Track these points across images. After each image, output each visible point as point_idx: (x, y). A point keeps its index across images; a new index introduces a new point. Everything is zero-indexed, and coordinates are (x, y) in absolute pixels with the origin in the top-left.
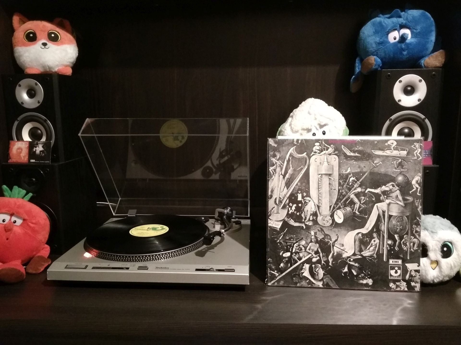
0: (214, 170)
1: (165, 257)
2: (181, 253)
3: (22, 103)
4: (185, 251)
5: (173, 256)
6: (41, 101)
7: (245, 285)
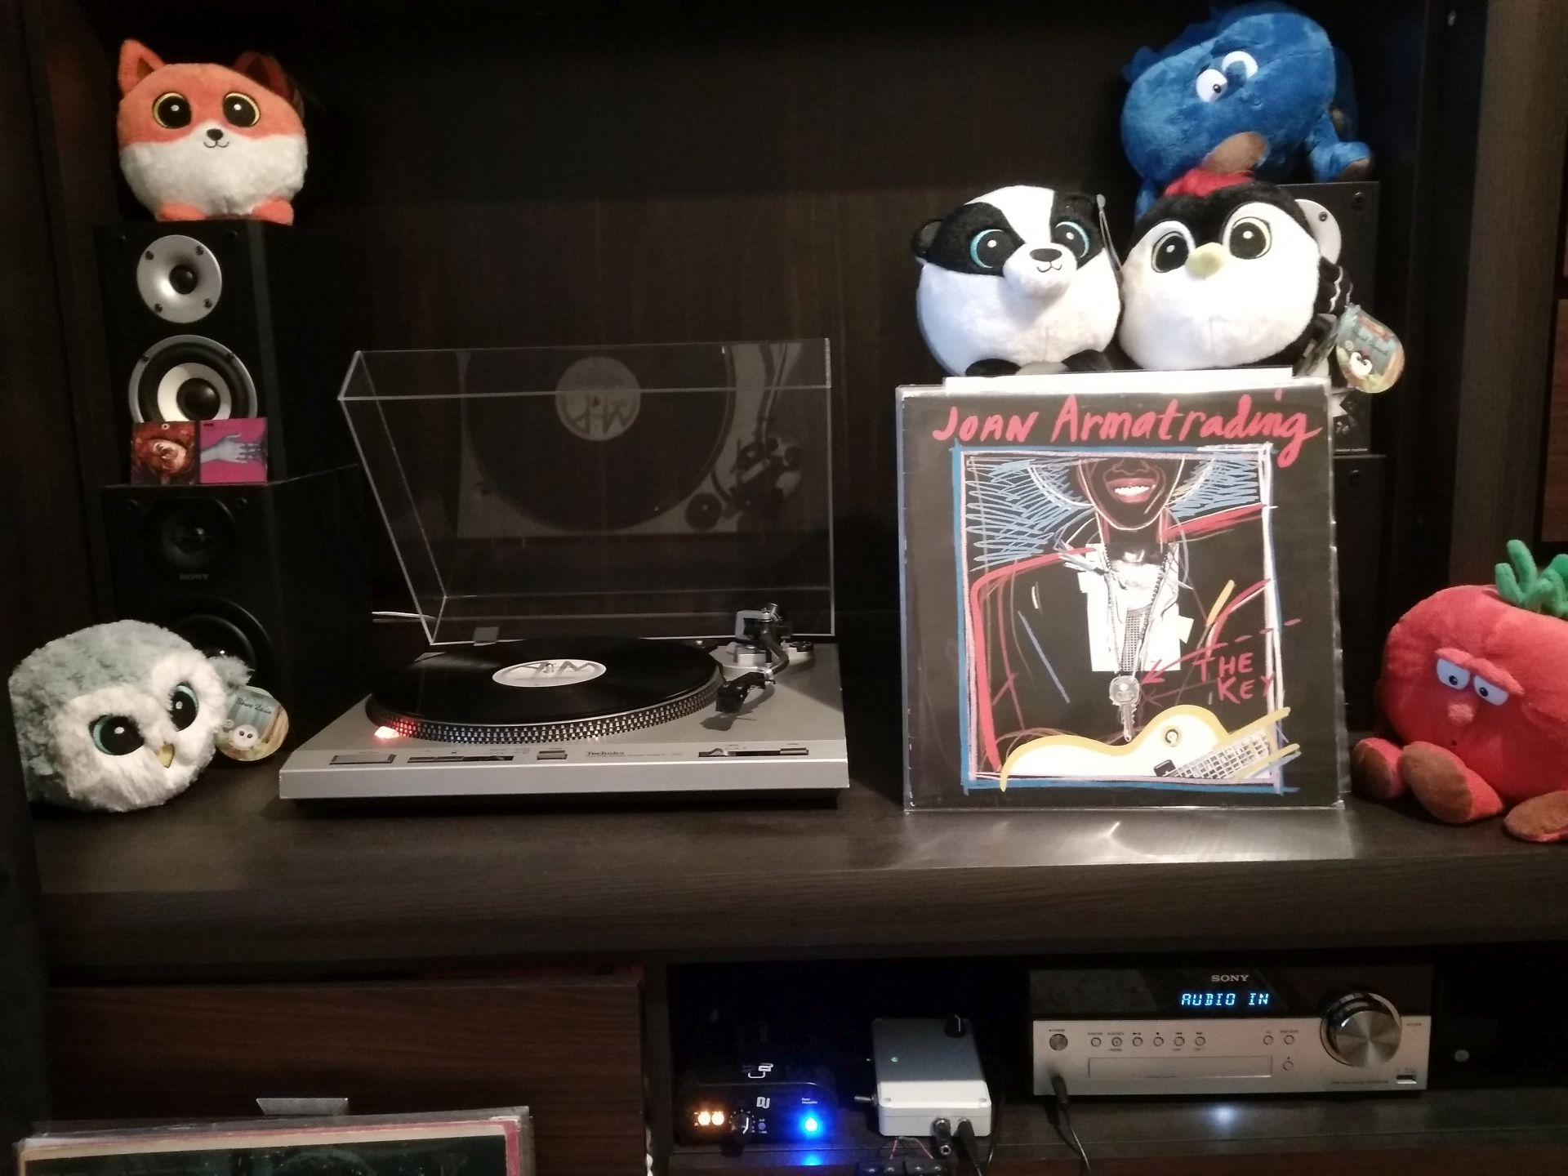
0: (724, 505)
1: (604, 731)
2: (648, 722)
3: (159, 308)
4: (658, 715)
5: (625, 727)
6: (215, 301)
7: (839, 790)
